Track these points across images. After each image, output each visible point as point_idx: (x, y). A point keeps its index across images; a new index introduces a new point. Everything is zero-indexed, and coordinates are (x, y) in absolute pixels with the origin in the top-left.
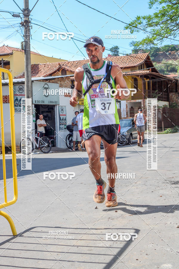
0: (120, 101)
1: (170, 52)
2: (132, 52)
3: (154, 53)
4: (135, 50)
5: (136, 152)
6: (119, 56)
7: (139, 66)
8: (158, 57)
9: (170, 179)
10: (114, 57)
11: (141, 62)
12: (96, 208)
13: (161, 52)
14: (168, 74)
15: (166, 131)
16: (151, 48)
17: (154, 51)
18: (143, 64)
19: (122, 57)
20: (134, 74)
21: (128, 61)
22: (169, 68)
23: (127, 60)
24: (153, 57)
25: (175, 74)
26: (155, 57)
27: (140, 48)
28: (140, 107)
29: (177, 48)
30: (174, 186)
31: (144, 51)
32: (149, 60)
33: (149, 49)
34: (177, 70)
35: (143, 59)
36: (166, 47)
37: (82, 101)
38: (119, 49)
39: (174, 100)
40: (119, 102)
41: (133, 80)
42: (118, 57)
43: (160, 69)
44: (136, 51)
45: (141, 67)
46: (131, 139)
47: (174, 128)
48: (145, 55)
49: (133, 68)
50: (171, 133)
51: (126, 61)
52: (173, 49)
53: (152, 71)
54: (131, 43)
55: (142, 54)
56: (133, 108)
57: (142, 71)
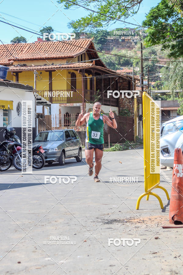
0: (50, 105)
3: (101, 38)
7: (78, 56)
8: (106, 44)
9: (103, 216)
11: (81, 51)
15: (114, 147)
17: (102, 36)
18: (84, 54)
19: (55, 43)
20: (71, 67)
21: (63, 49)
22: (121, 60)
23: (62, 47)
24: (101, 44)
25: (129, 69)
26: (103, 44)
30: (107, 226)
33: (95, 32)
34: (133, 63)
35: (84, 48)
39: (125, 105)
40: (48, 106)
41: (70, 75)
43: (109, 61)
45: (81, 58)
46: (64, 157)
48: (87, 41)
49: (69, 59)
50: (120, 150)
51: (61, 48)
53: (96, 64)
54: (71, 24)
55: (84, 41)
56: (69, 114)
57: (82, 64)
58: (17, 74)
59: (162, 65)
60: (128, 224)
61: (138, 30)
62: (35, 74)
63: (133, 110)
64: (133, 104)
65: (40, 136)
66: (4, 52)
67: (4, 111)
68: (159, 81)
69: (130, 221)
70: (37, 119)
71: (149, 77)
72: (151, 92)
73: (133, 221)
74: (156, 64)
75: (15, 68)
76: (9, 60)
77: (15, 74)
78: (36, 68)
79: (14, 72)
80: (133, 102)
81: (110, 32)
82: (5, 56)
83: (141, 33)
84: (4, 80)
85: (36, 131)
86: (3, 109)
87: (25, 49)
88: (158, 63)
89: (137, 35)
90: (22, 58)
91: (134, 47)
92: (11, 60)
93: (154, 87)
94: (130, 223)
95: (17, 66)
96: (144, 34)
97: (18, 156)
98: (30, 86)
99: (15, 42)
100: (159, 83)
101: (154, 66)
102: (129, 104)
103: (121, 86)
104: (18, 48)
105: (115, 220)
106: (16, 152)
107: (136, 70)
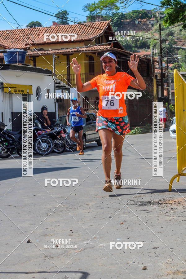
0: (69, 89)
1: (140, 20)
2: (87, 19)
3: (117, 21)
4: (92, 16)
5: (91, 160)
6: (68, 24)
7: (96, 39)
8: (123, 27)
9: (136, 198)
10: (61, 26)
11: (98, 34)
12: (29, 242)
13: (128, 21)
14: (137, 52)
15: (134, 131)
16: (114, 14)
17: (118, 19)
18: (102, 36)
19: (72, 26)
20: (89, 50)
21: (80, 32)
22: (138, 43)
23: (80, 30)
24: (117, 27)
25: (146, 51)
26: (119, 27)
27: (99, 14)
28: (97, 97)
29: (150, 15)
30: (141, 208)
31: (104, 19)
32: (110, 31)
33: (111, 15)
34: (150, 45)
35: (102, 30)
36: (135, 12)
37: (14, 88)
38: (68, 14)
40: (67, 90)
41: (88, 58)
42: (66, 25)
43: (126, 44)
44: (92, 18)
45: (98, 40)
46: (85, 141)
47: (145, 126)
48: (104, 23)
49: (87, 42)
50: (140, 133)
51: (78, 31)
52: (144, 16)
53: (114, 47)
54: (86, 7)
55: (101, 23)
56: (88, 98)
57: (100, 46)
58: (34, 58)
59: (179, 47)
60: (163, 205)
61: (155, 12)
62: (53, 58)
63: (153, 93)
64: (152, 86)
65: (61, 120)
66: (20, 36)
67: (23, 96)
68: (176, 63)
69: (165, 202)
70: (57, 103)
71: (168, 59)
72: (170, 74)
73: (168, 202)
74: (174, 46)
75: (32, 53)
76: (26, 45)
77: (32, 58)
78: (54, 52)
79: (31, 57)
80: (152, 84)
81: (126, 14)
82: (21, 41)
83: (157, 15)
84: (22, 65)
85: (56, 115)
86: (23, 94)
87: (41, 33)
88: (176, 45)
89: (154, 17)
90: (39, 42)
91: (151, 29)
92: (28, 44)
93: (171, 69)
94: (165, 204)
95: (34, 51)
96: (161, 15)
97: (39, 141)
98: (49, 70)
99: (31, 27)
100: (177, 65)
101: (171, 47)
102: (148, 87)
103: (140, 68)
104: (34, 32)
105: (149, 202)
106: (37, 137)
107: (155, 52)
